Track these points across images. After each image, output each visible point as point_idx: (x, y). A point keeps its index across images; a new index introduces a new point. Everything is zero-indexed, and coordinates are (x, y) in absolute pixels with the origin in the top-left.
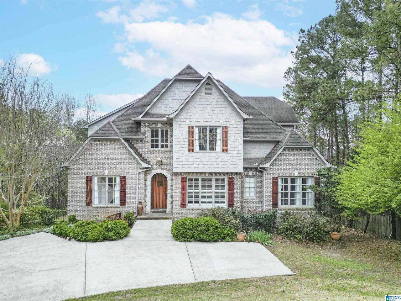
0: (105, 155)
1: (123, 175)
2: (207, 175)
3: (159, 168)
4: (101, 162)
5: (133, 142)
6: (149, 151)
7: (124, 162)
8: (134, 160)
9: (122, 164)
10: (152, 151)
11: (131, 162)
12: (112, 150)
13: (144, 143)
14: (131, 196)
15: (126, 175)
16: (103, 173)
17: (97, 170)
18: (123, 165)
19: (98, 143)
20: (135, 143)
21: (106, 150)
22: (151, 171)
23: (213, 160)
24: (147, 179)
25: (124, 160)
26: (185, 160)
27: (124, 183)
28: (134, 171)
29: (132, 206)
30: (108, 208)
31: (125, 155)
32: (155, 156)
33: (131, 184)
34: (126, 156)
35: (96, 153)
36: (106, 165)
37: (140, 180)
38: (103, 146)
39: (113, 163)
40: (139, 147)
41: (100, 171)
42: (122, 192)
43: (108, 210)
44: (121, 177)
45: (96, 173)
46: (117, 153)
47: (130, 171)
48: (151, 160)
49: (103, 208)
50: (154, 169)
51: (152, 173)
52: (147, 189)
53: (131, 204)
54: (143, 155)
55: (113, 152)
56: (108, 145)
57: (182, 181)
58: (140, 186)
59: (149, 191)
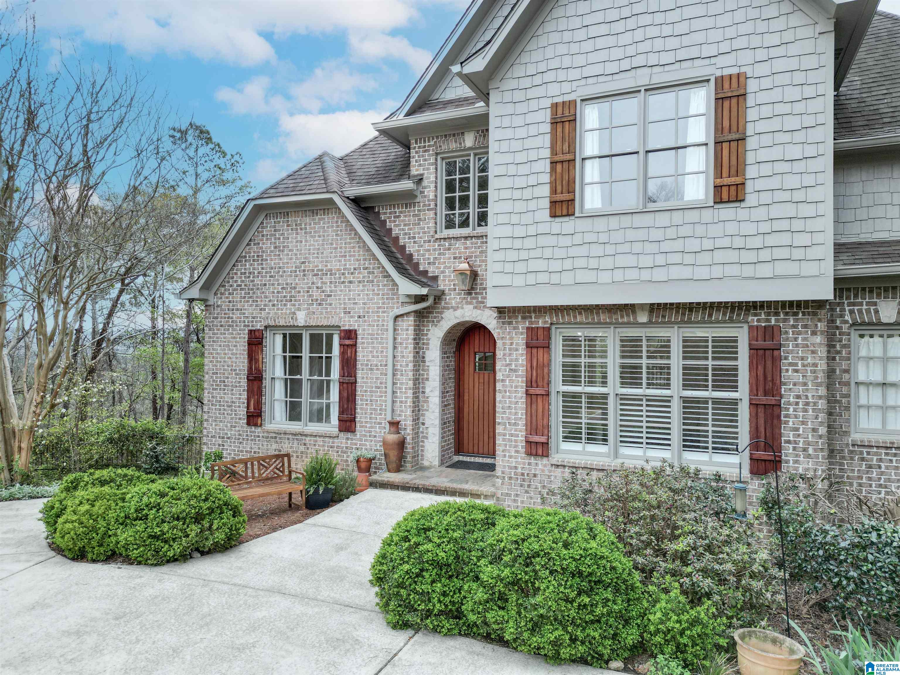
0: (297, 259)
1: (347, 328)
2: (643, 318)
3: (468, 303)
4: (287, 284)
5: (385, 213)
6: (435, 241)
7: (350, 282)
8: (382, 272)
9: (345, 287)
10: (445, 239)
11: (372, 281)
12: (317, 241)
13: (419, 211)
14: (371, 401)
15: (356, 328)
16: (292, 318)
17: (278, 309)
18: (350, 291)
19: (279, 222)
20: (390, 213)
21: (301, 242)
22: (441, 313)
23: (666, 246)
24: (428, 344)
25: (352, 274)
26: (538, 253)
27: (349, 354)
28: (384, 312)
29: (375, 436)
30: (306, 435)
31: (354, 256)
32: (455, 258)
33: (373, 357)
34: (358, 260)
35: (275, 255)
36: (299, 292)
37: (401, 344)
38: (292, 230)
39: (319, 285)
40: (403, 230)
41: (286, 314)
42: (345, 385)
43: (305, 444)
44: (343, 334)
45: (275, 321)
46: (331, 253)
47: (368, 312)
48: (443, 272)
49: (290, 437)
50: (452, 307)
51: (442, 323)
52: (427, 379)
53: (371, 427)
54: (415, 257)
55: (319, 249)
56: (305, 225)
57: (529, 346)
58: (401, 366)
59: (435, 388)
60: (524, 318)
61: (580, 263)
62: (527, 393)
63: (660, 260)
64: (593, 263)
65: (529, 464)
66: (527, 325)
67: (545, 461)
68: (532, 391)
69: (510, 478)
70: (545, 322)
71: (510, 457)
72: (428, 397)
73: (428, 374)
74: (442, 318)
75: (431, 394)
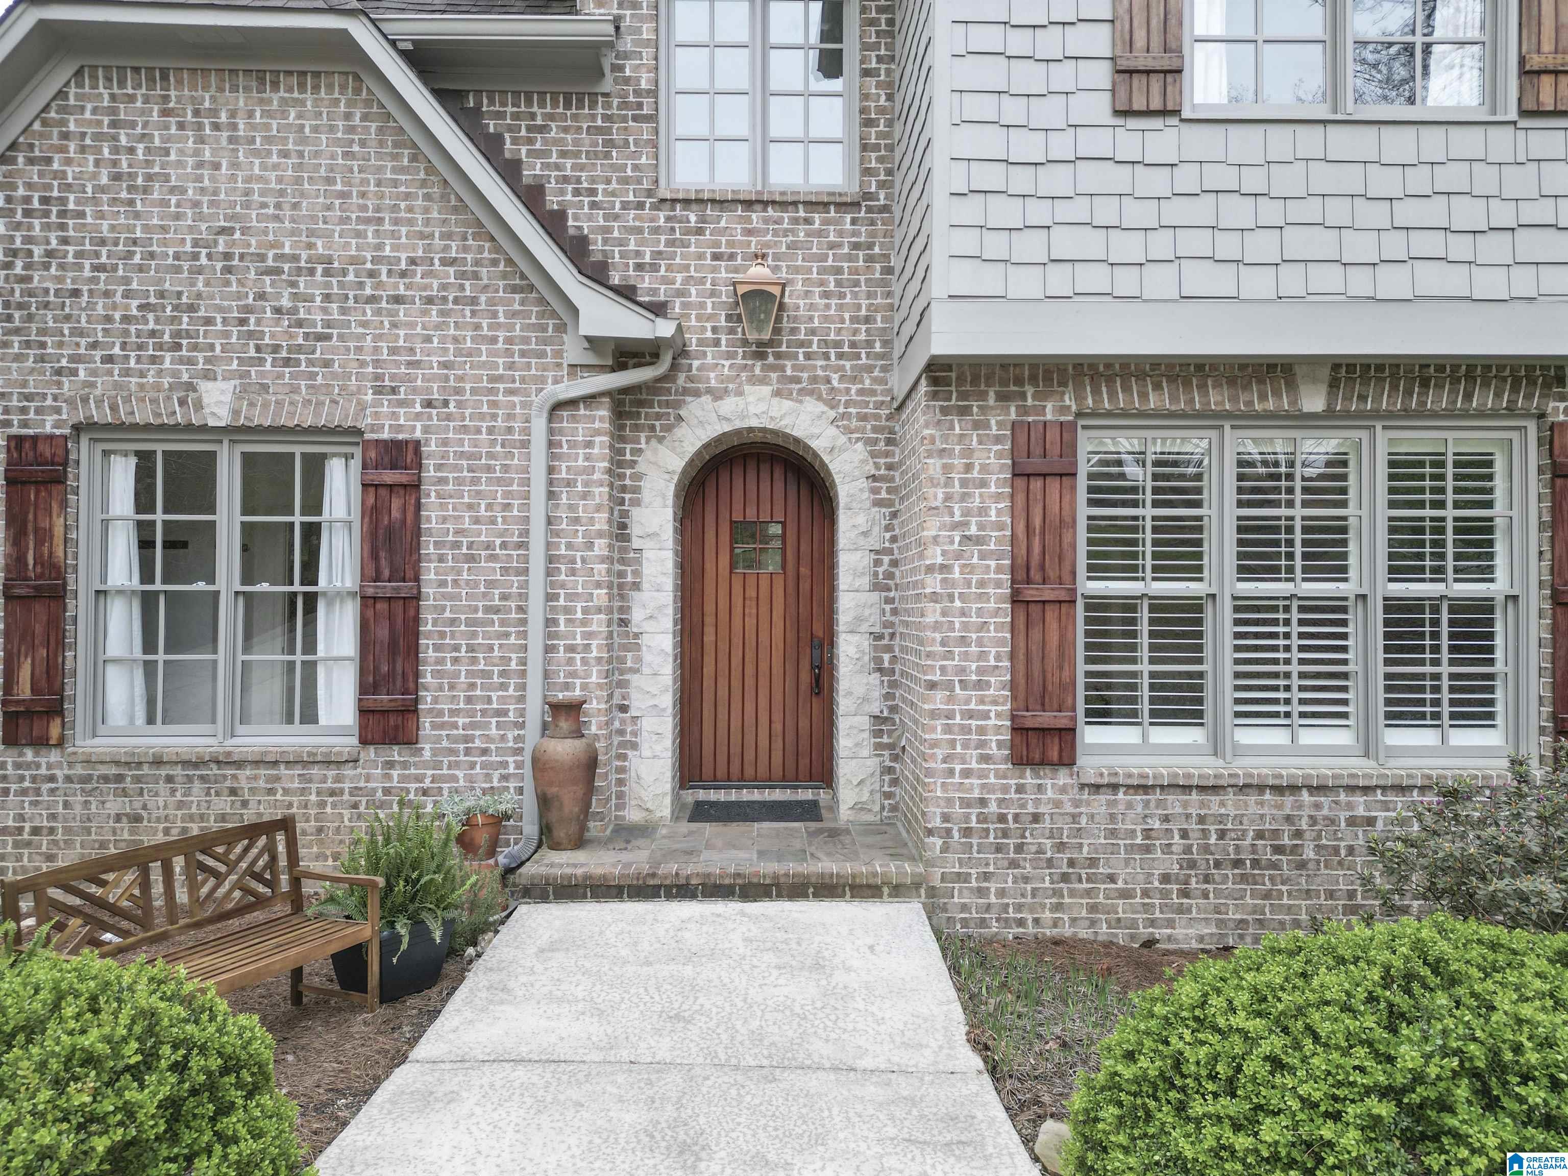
0: (199, 217)
1: (386, 435)
2: (1313, 399)
3: (754, 381)
4: (161, 295)
5: (500, 115)
6: (655, 207)
7: (397, 300)
8: (504, 276)
9: (378, 312)
10: (687, 202)
11: (474, 301)
12: (275, 167)
13: (607, 118)
14: (471, 649)
15: (418, 434)
16: (182, 402)
17: (127, 373)
18: (394, 325)
19: (132, 99)
20: (516, 116)
21: (217, 166)
22: (677, 405)
24: (637, 490)
25: (403, 274)
27: (396, 514)
28: (511, 392)
29: (485, 752)
30: (239, 764)
31: (410, 222)
32: (716, 257)
33: (477, 521)
34: (422, 236)
35: (114, 201)
36: (209, 321)
37: (569, 483)
38: (181, 126)
39: (285, 302)
40: (558, 167)
41: (157, 387)
42: (381, 606)
43: (233, 792)
44: (373, 454)
45: (114, 408)
46: (329, 208)
47: (458, 391)
48: (680, 293)
49: (178, 771)
50: (709, 391)
51: (681, 431)
52: (636, 586)
53: (473, 726)
54: (597, 245)
55: (282, 193)
56: (233, 114)
57: (1019, 474)
58: (569, 546)
59: (660, 608)
60: (1003, 397)
61: (1198, 243)
62: (1016, 600)
63: (1395, 246)
64: (1228, 246)
65: (1020, 789)
66: (1013, 416)
67: (1063, 777)
68: (1031, 593)
69: (967, 832)
70: (1064, 409)
71: (967, 773)
72: (637, 636)
73: (636, 573)
74: (680, 418)
75: (647, 626)
